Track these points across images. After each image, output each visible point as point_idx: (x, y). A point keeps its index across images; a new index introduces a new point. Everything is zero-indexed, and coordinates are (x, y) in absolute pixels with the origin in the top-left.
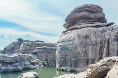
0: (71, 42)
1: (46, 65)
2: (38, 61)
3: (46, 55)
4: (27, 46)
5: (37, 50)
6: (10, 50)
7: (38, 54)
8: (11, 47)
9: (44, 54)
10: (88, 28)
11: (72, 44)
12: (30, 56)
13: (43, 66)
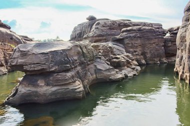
1: (143, 65)
2: (127, 56)
3: (143, 45)
4: (104, 28)
5: (124, 33)
6: (75, 37)
7: (126, 41)
8: (77, 32)
9: (139, 42)
12: (110, 47)
13: (139, 68)
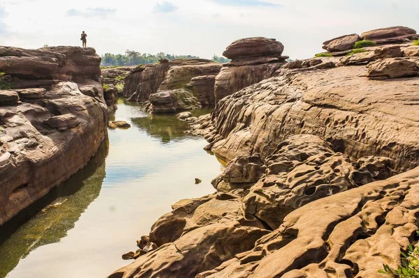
0: (227, 82)
1: (207, 105)
2: (194, 99)
5: (193, 82)
9: (204, 88)
10: (245, 66)
11: (229, 84)
12: (183, 93)
13: (201, 106)
